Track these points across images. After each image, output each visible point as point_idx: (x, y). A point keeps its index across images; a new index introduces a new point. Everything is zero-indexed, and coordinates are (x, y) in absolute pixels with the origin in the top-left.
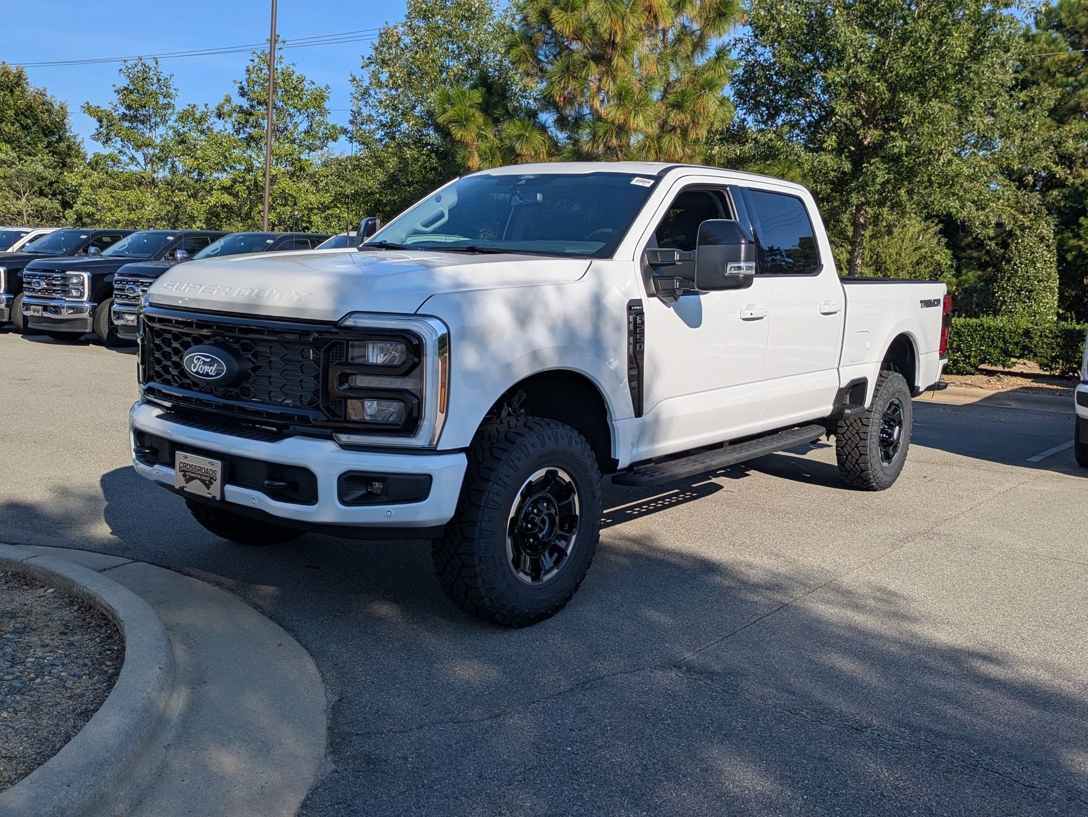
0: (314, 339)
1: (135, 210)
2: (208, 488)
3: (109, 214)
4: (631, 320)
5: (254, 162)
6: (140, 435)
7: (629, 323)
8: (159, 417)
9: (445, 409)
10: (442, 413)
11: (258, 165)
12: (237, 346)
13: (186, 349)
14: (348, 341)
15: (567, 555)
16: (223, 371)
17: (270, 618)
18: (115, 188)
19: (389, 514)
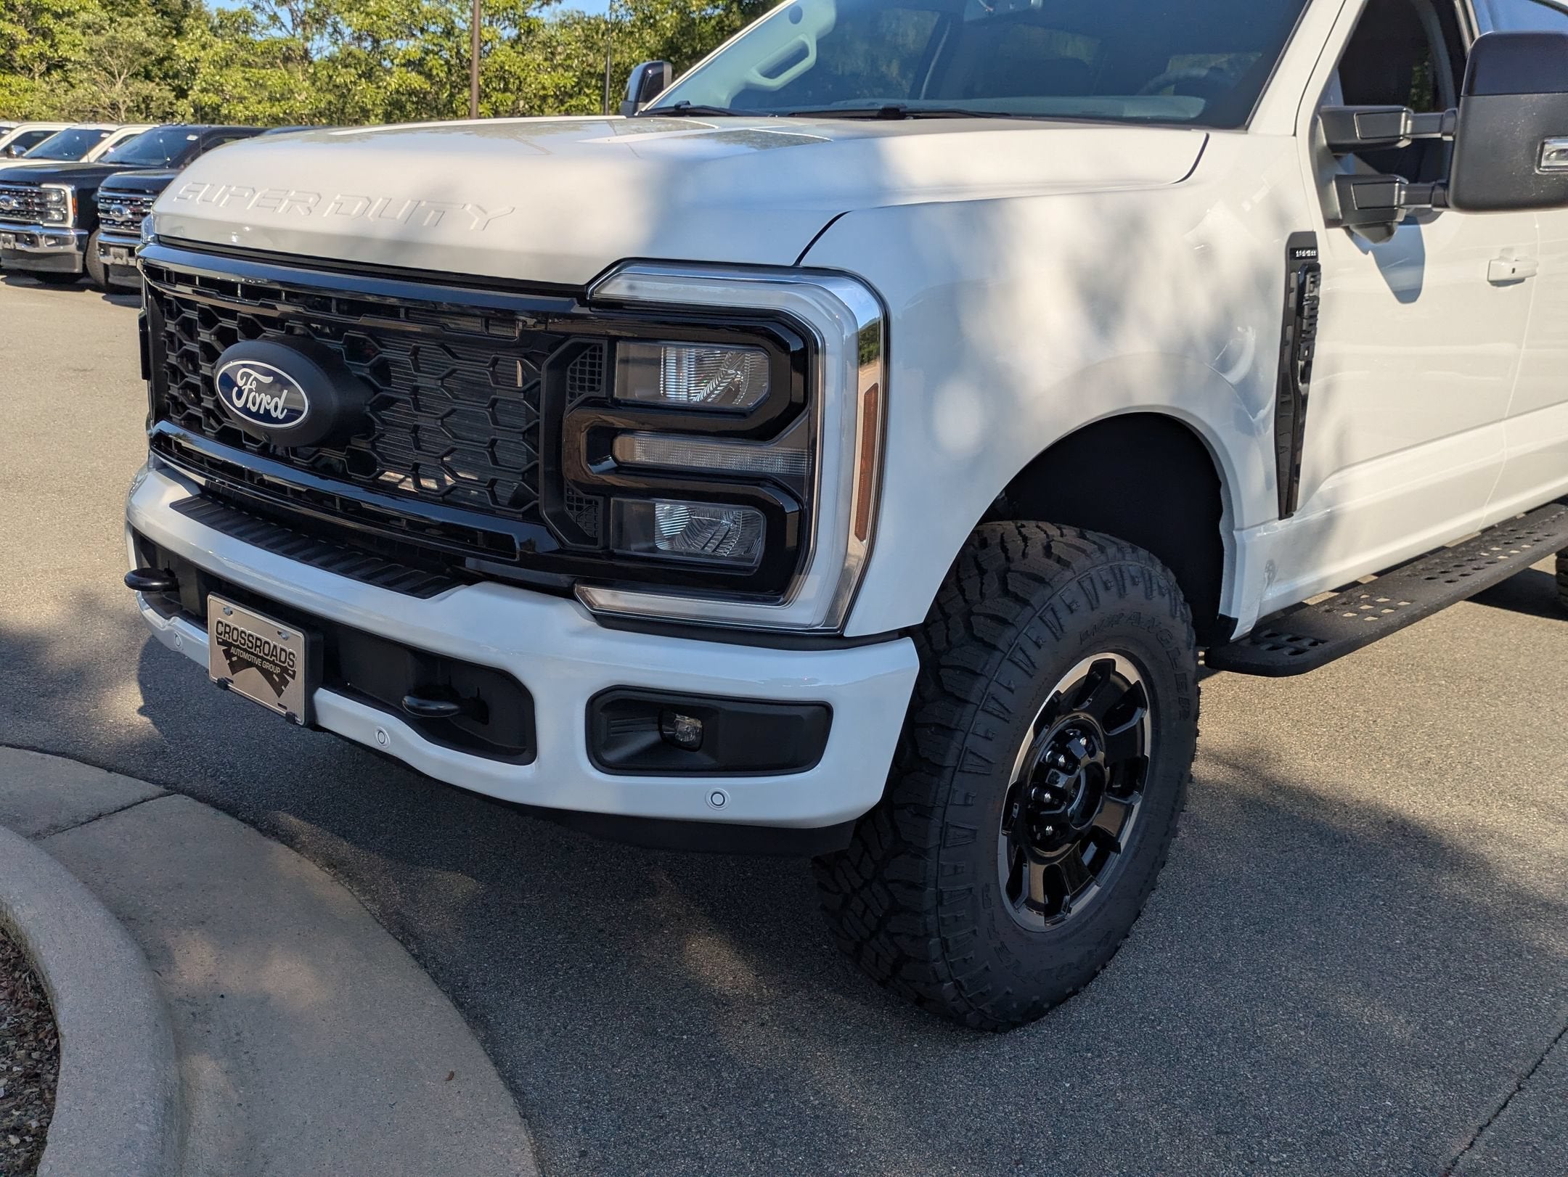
0: (523, 333)
1: (279, 101)
2: (279, 693)
3: (241, 107)
4: (1294, 284)
5: (457, 20)
6: (144, 544)
7: (1288, 290)
8: (176, 506)
9: (868, 527)
10: (861, 539)
11: (463, 26)
12: (336, 345)
13: (226, 345)
14: (613, 340)
15: (1118, 851)
16: (301, 413)
17: (435, 977)
18: (250, 65)
19: (717, 799)
